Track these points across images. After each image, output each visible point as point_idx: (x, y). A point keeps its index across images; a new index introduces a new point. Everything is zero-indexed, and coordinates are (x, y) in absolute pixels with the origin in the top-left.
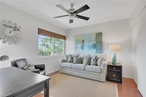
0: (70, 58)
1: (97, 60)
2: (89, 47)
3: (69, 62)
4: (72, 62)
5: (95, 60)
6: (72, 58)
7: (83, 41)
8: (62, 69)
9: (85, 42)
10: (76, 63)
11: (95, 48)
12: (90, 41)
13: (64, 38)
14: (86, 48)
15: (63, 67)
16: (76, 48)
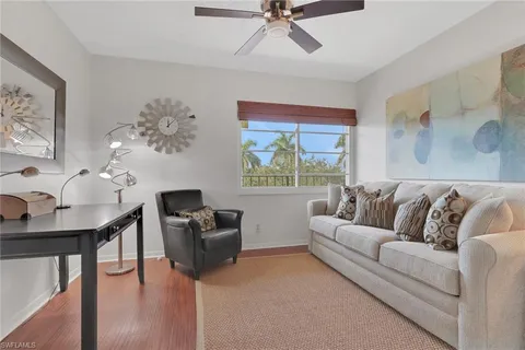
0: (345, 198)
1: (455, 219)
2: (457, 144)
3: (340, 217)
4: (348, 216)
5: (446, 217)
6: (353, 201)
7: (426, 117)
8: (312, 239)
9: (434, 122)
10: (363, 222)
11: (492, 149)
12: (463, 111)
13: (350, 117)
14: (439, 152)
15: (317, 233)
16: (393, 157)
